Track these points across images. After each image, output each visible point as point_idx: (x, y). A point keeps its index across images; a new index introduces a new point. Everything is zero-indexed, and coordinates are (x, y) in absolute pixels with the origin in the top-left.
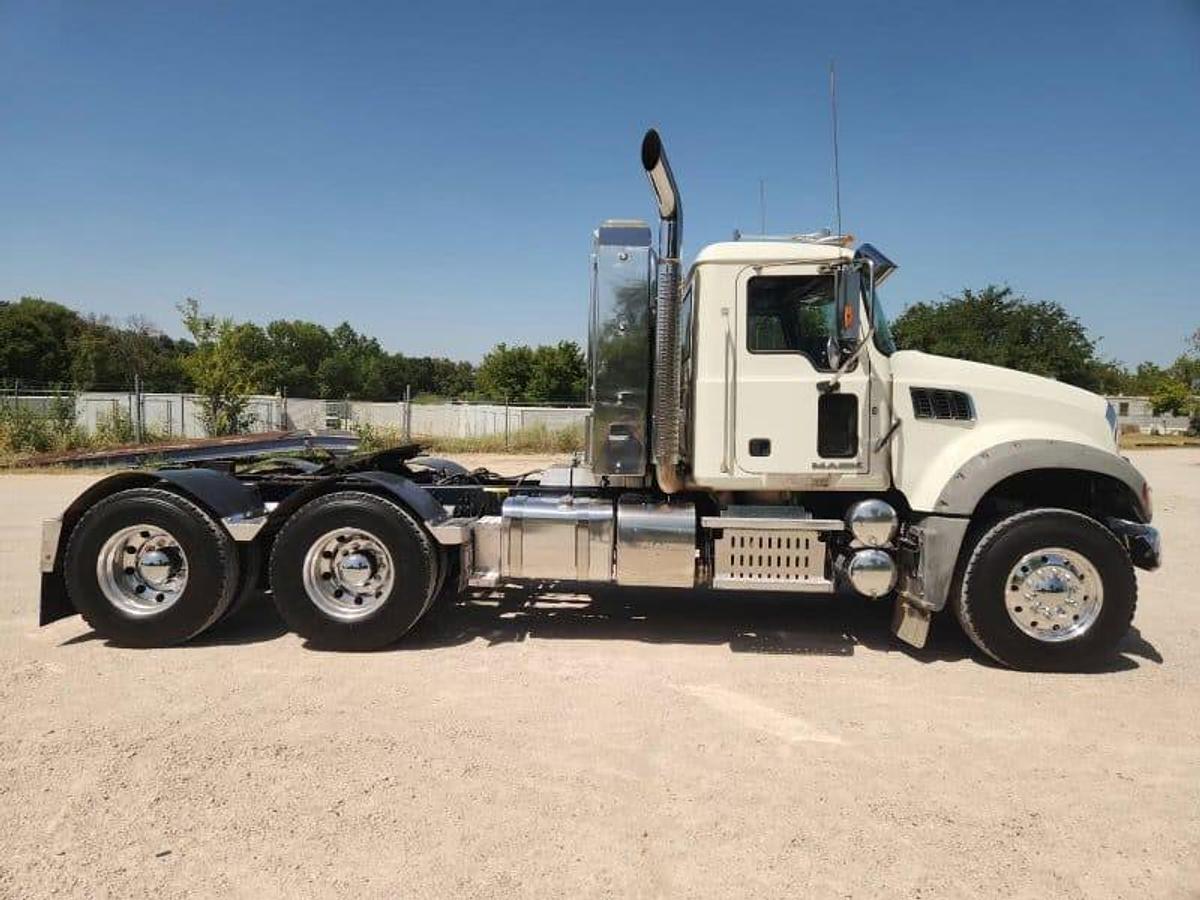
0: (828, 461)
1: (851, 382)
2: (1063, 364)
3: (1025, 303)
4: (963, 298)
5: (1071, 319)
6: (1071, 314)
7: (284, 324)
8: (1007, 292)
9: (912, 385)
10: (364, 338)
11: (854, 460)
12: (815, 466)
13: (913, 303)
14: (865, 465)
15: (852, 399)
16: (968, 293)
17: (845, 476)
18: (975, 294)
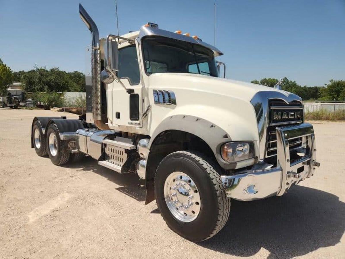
0: (132, 122)
1: (137, 89)
7: (265, 79)
9: (154, 89)
10: (291, 82)
11: (138, 122)
12: (129, 123)
14: (141, 124)
15: (137, 96)
17: (136, 128)
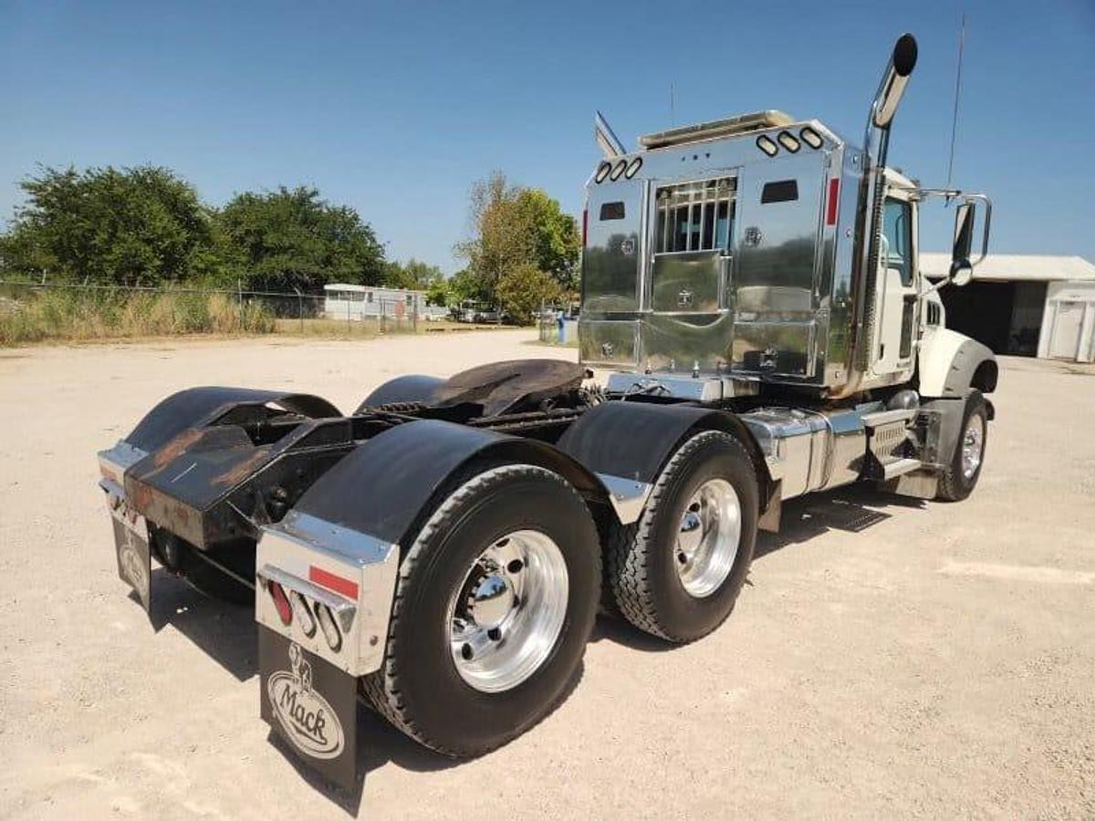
0: (901, 361)
2: (366, 261)
3: (330, 206)
4: (279, 192)
5: (365, 225)
6: (364, 219)
8: (315, 193)
9: (928, 299)
11: (909, 359)
12: (897, 366)
13: (242, 192)
16: (284, 192)
17: (905, 373)
18: (291, 191)
